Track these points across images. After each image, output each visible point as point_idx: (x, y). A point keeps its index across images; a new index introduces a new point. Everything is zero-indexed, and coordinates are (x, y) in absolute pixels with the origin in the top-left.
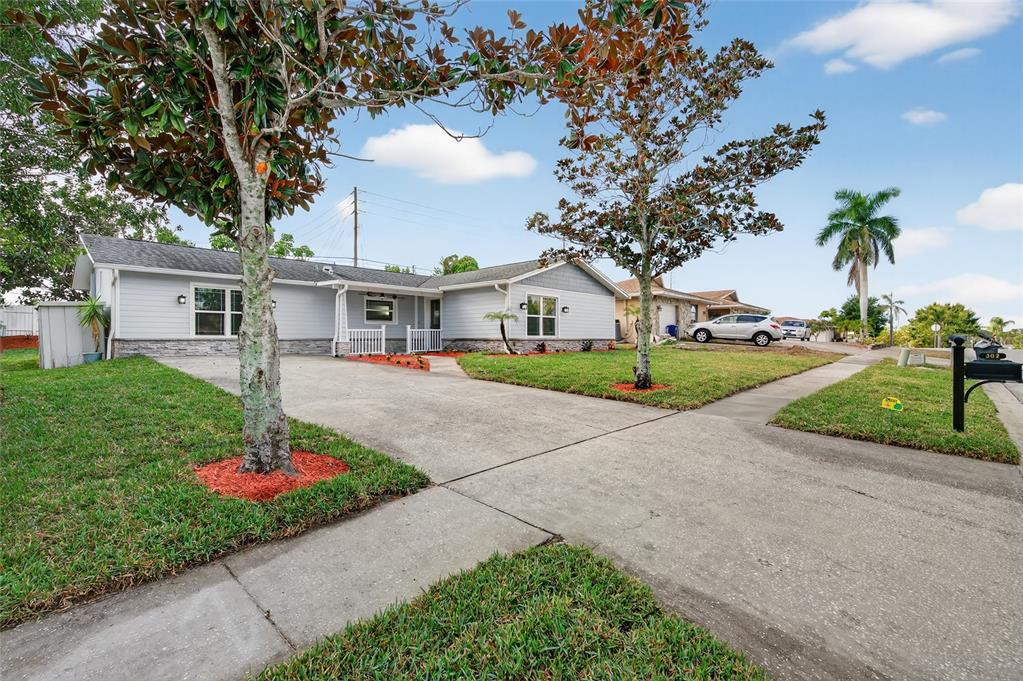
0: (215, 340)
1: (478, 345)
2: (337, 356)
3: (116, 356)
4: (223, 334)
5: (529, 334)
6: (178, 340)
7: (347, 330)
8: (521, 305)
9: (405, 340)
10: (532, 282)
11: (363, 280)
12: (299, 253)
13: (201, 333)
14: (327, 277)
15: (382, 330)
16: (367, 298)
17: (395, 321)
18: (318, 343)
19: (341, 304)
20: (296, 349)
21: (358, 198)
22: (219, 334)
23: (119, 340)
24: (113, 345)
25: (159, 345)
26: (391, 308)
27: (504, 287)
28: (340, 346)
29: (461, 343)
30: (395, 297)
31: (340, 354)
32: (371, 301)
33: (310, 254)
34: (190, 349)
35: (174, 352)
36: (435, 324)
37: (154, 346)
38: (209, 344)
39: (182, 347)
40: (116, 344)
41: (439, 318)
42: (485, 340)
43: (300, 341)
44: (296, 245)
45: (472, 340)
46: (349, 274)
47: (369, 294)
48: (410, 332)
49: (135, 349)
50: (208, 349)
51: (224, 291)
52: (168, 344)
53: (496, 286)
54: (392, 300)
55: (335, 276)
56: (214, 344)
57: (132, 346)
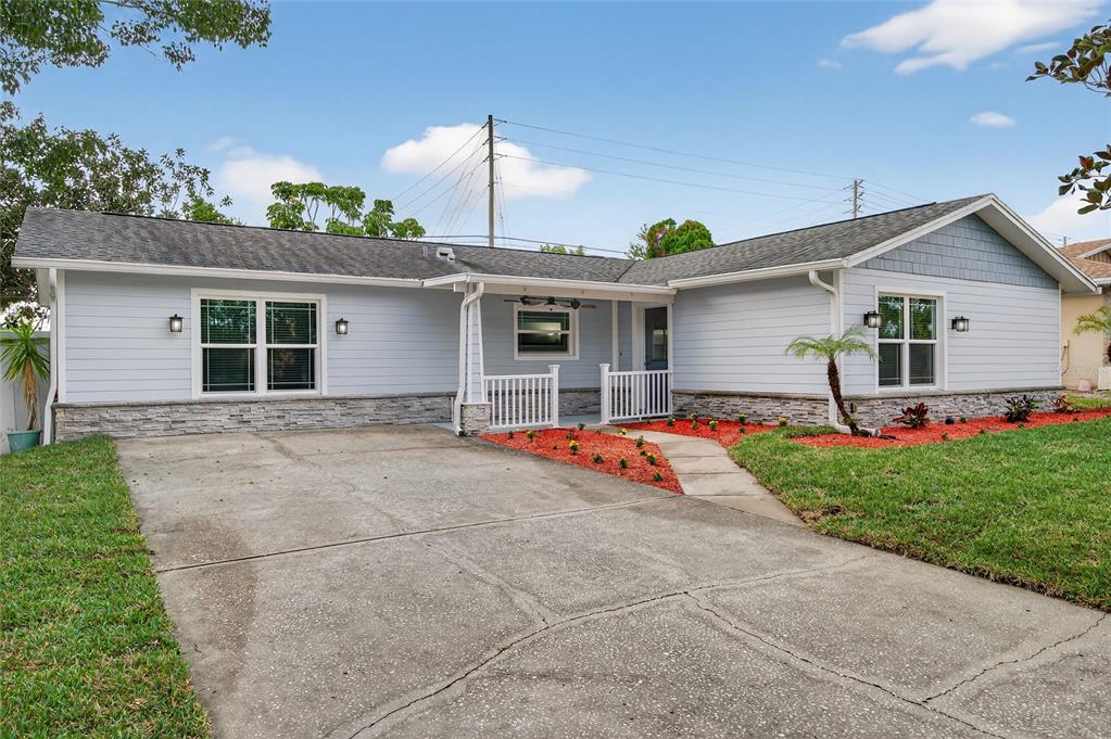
0: (236, 403)
1: (761, 407)
2: (462, 434)
3: (60, 437)
4: (252, 388)
5: (882, 383)
6: (170, 404)
7: (483, 377)
8: (866, 317)
9: (597, 391)
10: (889, 264)
11: (510, 272)
12: (401, 230)
13: (213, 389)
14: (443, 269)
15: (551, 374)
16: (519, 307)
17: (574, 353)
18: (427, 401)
19: (471, 323)
20: (386, 415)
21: (495, 134)
22: (245, 388)
23: (65, 407)
24: (54, 414)
25: (137, 415)
26: (566, 326)
27: (828, 276)
28: (468, 412)
29: (715, 401)
30: (575, 304)
31: (468, 429)
32: (526, 313)
33: (418, 231)
34: (193, 420)
35: (162, 427)
36: (657, 357)
37: (128, 417)
38: (224, 410)
39: (177, 416)
40: (60, 415)
41: (663, 347)
42: (777, 398)
43: (393, 398)
44: (396, 219)
45: (742, 396)
46: (485, 260)
47: (525, 300)
48: (608, 377)
49: (93, 424)
50: (224, 419)
51: (254, 303)
52: (151, 413)
53: (813, 276)
54: (570, 311)
55: (457, 266)
56: (235, 410)
57: (88, 418)
